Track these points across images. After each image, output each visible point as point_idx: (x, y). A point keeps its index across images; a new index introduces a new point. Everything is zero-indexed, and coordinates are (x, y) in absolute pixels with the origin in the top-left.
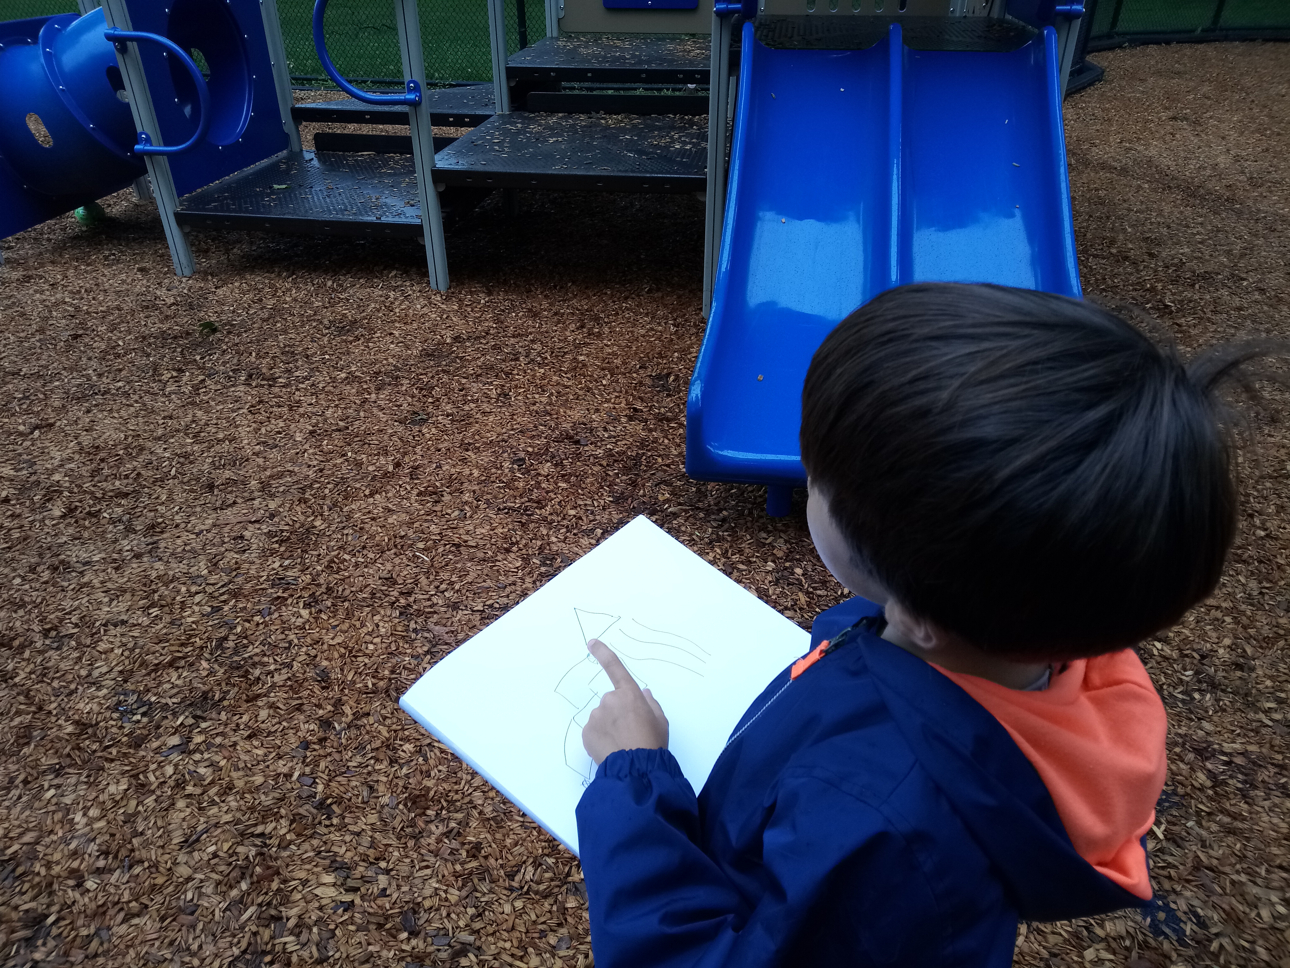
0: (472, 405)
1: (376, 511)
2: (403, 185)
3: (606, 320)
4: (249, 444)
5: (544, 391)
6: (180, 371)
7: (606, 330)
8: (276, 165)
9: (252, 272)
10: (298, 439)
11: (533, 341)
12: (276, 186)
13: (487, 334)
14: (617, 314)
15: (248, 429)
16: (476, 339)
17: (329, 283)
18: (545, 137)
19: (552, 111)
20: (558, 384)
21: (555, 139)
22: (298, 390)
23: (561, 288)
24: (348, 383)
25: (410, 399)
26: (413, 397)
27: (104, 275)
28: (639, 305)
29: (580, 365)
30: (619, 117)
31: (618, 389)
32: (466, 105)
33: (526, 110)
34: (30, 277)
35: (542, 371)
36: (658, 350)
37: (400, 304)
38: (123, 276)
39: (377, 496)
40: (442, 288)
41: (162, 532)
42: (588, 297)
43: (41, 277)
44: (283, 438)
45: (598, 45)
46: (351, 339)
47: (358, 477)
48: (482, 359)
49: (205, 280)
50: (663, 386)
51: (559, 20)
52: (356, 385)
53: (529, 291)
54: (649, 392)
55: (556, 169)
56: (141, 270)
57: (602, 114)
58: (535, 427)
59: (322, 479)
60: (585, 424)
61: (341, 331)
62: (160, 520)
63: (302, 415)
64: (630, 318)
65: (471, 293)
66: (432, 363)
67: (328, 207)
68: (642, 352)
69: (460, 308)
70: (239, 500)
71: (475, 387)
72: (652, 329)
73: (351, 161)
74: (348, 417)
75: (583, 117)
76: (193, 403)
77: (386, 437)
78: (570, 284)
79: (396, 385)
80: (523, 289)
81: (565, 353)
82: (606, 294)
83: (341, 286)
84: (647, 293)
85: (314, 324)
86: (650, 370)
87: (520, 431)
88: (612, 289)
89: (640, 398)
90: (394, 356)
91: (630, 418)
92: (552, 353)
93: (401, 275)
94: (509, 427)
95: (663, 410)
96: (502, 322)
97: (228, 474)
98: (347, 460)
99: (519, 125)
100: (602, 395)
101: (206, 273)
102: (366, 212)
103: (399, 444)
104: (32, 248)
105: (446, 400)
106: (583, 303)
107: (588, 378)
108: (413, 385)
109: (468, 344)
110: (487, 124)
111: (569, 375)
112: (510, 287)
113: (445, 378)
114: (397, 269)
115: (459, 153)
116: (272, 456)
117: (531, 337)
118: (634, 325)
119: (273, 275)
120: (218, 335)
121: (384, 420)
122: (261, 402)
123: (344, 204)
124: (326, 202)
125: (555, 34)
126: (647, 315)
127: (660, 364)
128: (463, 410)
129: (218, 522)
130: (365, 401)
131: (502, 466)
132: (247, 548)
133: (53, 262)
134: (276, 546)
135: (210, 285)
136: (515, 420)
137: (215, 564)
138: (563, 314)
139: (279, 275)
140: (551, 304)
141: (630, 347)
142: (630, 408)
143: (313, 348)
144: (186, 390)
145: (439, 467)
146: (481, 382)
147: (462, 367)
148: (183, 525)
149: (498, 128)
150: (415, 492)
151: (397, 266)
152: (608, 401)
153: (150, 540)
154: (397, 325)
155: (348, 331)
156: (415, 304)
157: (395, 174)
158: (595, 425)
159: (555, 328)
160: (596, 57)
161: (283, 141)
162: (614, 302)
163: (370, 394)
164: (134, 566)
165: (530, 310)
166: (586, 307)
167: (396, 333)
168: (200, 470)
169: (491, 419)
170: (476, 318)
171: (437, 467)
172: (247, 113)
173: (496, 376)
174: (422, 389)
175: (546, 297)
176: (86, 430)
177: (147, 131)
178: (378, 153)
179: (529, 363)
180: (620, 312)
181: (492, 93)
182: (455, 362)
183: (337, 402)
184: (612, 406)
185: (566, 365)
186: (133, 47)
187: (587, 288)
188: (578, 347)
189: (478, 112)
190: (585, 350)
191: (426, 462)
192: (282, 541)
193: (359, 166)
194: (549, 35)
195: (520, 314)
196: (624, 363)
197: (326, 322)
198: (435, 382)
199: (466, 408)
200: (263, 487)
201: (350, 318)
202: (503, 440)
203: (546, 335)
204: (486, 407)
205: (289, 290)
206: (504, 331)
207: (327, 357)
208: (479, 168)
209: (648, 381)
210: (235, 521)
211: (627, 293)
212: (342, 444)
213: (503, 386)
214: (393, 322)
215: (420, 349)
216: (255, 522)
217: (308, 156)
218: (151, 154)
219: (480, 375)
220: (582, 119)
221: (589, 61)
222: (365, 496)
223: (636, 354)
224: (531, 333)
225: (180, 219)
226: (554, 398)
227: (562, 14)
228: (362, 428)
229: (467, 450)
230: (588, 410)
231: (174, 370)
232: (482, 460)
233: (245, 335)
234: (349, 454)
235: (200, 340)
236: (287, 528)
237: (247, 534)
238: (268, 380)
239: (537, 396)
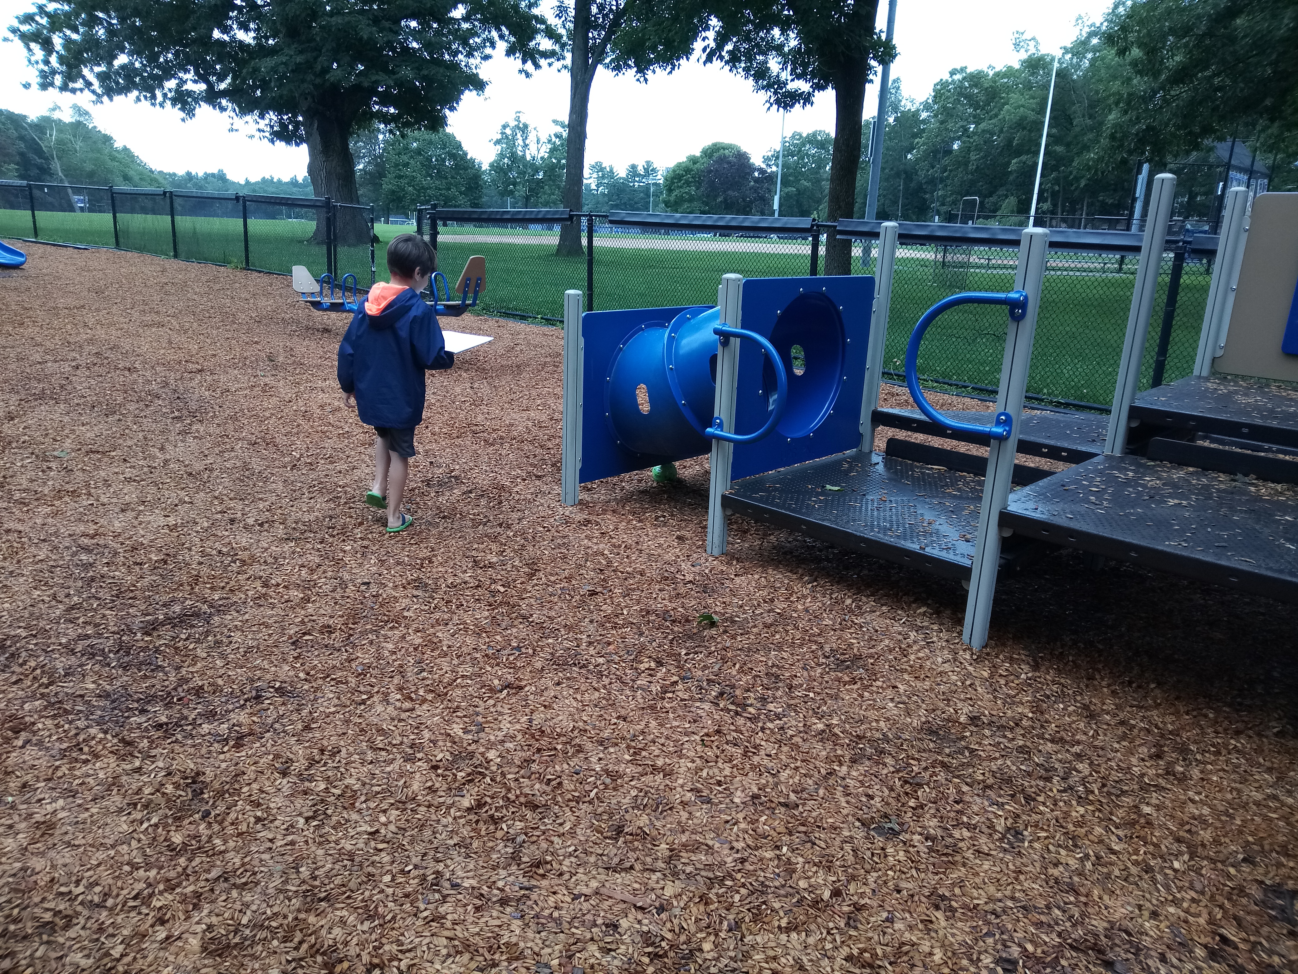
0: (966, 834)
1: (783, 960)
2: (967, 512)
3: (1199, 757)
4: (682, 786)
5: (1076, 846)
6: (660, 663)
7: (1196, 773)
8: (839, 463)
9: (776, 568)
10: (737, 800)
11: (1079, 757)
12: (829, 487)
13: (1017, 725)
14: (1218, 753)
15: (689, 765)
16: (1002, 727)
17: (848, 601)
18: (1163, 496)
19: (1181, 463)
20: (1101, 842)
21: (1176, 501)
22: (763, 729)
23: (1139, 687)
24: (822, 740)
25: (887, 792)
26: (892, 789)
27: (647, 535)
28: (1259, 751)
29: (1142, 821)
30: (1279, 487)
31: (1198, 886)
32: (1067, 437)
33: (1143, 455)
34: (589, 522)
35: (1082, 810)
36: (1281, 838)
37: (919, 651)
38: (662, 540)
39: (794, 935)
40: (976, 644)
41: (543, 876)
42: (1177, 713)
43: (597, 524)
44: (721, 792)
45: (1264, 395)
46: (847, 679)
47: (782, 892)
48: (1000, 762)
49: (729, 564)
50: (1282, 910)
51: (1214, 359)
52: (829, 745)
53: (1091, 678)
54: (1256, 914)
55: (1170, 546)
56: (679, 538)
57: (1252, 478)
58: (1048, 907)
59: (739, 876)
60: (1129, 934)
61: (840, 664)
62: (549, 858)
63: (753, 768)
64: (1238, 766)
65: (1011, 660)
66: (932, 745)
67: (872, 522)
68: (1252, 834)
69: (992, 676)
70: (638, 867)
71: (977, 803)
72: (1275, 797)
73: (917, 472)
74: (803, 790)
75: (1222, 477)
76: (653, 708)
77: (837, 842)
78: (1153, 686)
79: (877, 763)
80: (1083, 673)
81: (1124, 793)
82: (1206, 716)
83: (859, 607)
84: (1276, 735)
85: (814, 647)
86: (1261, 870)
87: (1024, 907)
88: (1217, 711)
89: (1235, 918)
90: (888, 719)
91: (1213, 955)
92: (1104, 785)
93: (931, 614)
94: (1008, 893)
95: (1276, 959)
96: (1042, 713)
97: (644, 820)
98: (778, 857)
99: (1131, 474)
100: (1167, 888)
101: (733, 558)
102: (912, 537)
103: (850, 858)
104: (606, 494)
105: (932, 811)
106: (1169, 719)
107: (1151, 848)
108: (898, 771)
109: (987, 732)
110: (1088, 465)
111: (1120, 833)
112: (1066, 664)
113: (941, 777)
114: (928, 606)
115: (1042, 496)
116: (698, 814)
117: (1077, 749)
118: (1243, 781)
119: (795, 577)
120: (713, 632)
121: (845, 812)
122: (718, 732)
123: (891, 521)
124: (872, 516)
125: (1205, 373)
126: (1270, 770)
127: (1279, 865)
128: (951, 836)
129: (603, 890)
130: (831, 773)
131: (979, 960)
132: (613, 947)
133: (614, 511)
134: (646, 960)
135: (732, 571)
136: (1020, 883)
137: (570, 957)
138: (1134, 726)
139: (801, 578)
140: (1119, 707)
141: (1232, 817)
142: (1215, 933)
143: (802, 677)
144: (654, 689)
145: (890, 920)
146: (988, 798)
147: (969, 765)
148: (566, 876)
149: (1101, 473)
150: (845, 951)
151: (929, 602)
152: (1176, 902)
153: (525, 882)
154: (906, 676)
155: (848, 667)
156: (936, 656)
157: (960, 498)
158: (1147, 941)
159: (1116, 745)
160: (1256, 408)
161: (856, 439)
162: (1216, 732)
163: (841, 765)
164: (495, 914)
165: (1086, 707)
166: (1170, 727)
167: (902, 688)
168: (619, 802)
169: (986, 867)
170: (1008, 696)
171: (887, 920)
172: (827, 410)
173: (1013, 796)
174: (906, 782)
175: (1114, 693)
176: (545, 706)
177: (722, 417)
178: (950, 469)
179: (1065, 791)
180: (1224, 752)
181: (1105, 427)
182: (962, 754)
183: (799, 764)
184: (1182, 914)
185: (1121, 813)
186: (736, 343)
187: (1177, 698)
188: (1145, 788)
189: (1079, 448)
190: (1155, 798)
191: (875, 904)
192: (657, 956)
193: (924, 480)
194: (1196, 372)
195: (1071, 709)
196: (1216, 841)
197: (827, 648)
198: (926, 775)
199: (957, 834)
200: (670, 857)
201: (855, 650)
202: (994, 912)
203: (1101, 753)
204: (984, 842)
205: (805, 597)
206: (1042, 726)
207: (812, 695)
208: (1062, 521)
209: (1255, 891)
210: (619, 897)
211: (1240, 726)
212: (782, 830)
213: (1018, 816)
214: (903, 671)
215: (923, 719)
216: (642, 909)
217: (875, 459)
218: (720, 438)
219: (990, 787)
220: (1221, 481)
221: (1248, 414)
222: (779, 927)
223: (1240, 832)
224: (1078, 743)
225: (726, 501)
226: (1089, 865)
227: (1220, 353)
228: (814, 814)
229: (937, 908)
230: (1140, 907)
231: (655, 660)
232: (953, 935)
233: (739, 638)
234: (785, 849)
235: (695, 631)
236: (669, 936)
237: (624, 923)
238: (738, 705)
239: (1063, 852)
